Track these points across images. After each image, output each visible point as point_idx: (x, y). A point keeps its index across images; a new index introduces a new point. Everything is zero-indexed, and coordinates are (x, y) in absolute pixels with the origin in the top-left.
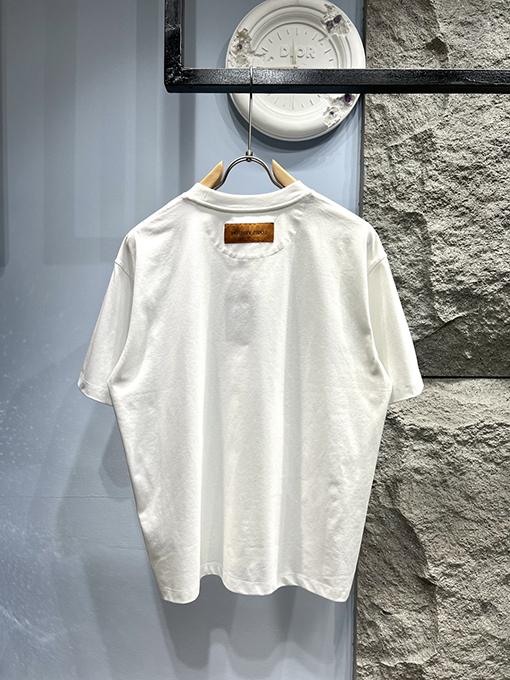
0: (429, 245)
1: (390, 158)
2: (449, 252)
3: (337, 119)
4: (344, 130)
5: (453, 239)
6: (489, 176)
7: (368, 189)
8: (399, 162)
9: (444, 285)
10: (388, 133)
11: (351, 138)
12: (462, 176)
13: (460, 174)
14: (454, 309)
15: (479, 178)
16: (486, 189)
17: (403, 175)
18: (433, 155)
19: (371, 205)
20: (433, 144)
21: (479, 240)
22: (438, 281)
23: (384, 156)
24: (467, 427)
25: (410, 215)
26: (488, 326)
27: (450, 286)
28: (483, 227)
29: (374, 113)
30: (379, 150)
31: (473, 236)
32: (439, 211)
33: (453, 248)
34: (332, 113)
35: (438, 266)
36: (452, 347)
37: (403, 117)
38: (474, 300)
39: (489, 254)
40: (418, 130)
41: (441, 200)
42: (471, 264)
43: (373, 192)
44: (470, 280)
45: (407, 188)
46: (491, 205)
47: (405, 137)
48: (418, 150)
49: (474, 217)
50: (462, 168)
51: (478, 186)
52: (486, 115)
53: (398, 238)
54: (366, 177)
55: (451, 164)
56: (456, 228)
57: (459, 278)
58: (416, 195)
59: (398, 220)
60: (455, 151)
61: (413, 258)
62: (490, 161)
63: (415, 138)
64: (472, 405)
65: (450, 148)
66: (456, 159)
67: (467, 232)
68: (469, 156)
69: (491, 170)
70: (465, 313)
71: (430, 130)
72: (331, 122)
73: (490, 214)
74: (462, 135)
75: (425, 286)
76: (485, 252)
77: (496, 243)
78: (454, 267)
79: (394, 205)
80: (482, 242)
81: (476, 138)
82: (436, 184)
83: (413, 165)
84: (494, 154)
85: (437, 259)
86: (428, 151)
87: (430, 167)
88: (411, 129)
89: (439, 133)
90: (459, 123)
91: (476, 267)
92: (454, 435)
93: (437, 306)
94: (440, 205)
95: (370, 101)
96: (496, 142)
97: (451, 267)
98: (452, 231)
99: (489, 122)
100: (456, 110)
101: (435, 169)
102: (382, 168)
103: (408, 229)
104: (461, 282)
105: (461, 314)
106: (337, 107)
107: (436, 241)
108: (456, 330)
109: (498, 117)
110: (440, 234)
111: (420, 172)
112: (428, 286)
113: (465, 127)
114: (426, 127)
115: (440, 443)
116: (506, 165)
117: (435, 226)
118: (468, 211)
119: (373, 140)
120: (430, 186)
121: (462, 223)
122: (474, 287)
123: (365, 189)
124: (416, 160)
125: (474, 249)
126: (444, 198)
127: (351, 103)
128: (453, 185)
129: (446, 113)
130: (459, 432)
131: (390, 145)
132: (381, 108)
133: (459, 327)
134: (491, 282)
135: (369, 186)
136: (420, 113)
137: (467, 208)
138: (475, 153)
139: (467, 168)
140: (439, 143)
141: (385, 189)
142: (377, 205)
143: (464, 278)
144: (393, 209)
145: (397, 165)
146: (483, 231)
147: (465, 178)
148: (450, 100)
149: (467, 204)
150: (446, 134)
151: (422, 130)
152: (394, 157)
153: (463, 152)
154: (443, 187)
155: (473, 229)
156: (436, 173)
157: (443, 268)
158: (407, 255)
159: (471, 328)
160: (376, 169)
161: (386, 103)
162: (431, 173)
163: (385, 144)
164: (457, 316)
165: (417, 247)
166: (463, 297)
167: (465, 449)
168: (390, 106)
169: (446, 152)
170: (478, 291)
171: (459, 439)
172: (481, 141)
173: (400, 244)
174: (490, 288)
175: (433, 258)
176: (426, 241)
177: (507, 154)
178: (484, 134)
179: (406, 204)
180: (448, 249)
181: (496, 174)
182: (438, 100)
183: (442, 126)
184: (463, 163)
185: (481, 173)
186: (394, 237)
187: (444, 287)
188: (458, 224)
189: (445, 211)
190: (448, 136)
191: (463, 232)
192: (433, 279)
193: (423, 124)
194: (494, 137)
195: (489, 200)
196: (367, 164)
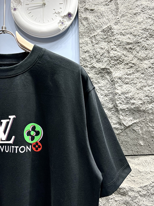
0: (114, 84)
1: (92, 42)
2: (125, 88)
3: (65, 26)
4: (71, 32)
5: (127, 80)
6: (143, 47)
7: (82, 58)
8: (97, 44)
9: (124, 105)
10: (90, 30)
11: (74, 36)
12: (129, 47)
13: (128, 47)
14: (131, 118)
15: (138, 48)
16: (142, 54)
17: (99, 50)
18: (113, 38)
19: (84, 66)
20: (112, 32)
21: (141, 80)
22: (121, 104)
23: (89, 42)
24: (145, 186)
25: (103, 69)
26: (151, 127)
27: (128, 106)
28: (143, 74)
29: (83, 21)
30: (87, 39)
31: (138, 78)
32: (118, 66)
33: (127, 85)
34: (62, 23)
35: (120, 95)
36: (132, 139)
37: (97, 22)
38: (142, 113)
39: (147, 88)
40: (105, 27)
41: (118, 61)
42: (138, 94)
43: (85, 60)
44: (138, 103)
45: (101, 56)
46: (146, 62)
47: (98, 31)
48: (105, 37)
49: (137, 69)
50: (128, 44)
51: (138, 52)
52: (139, 17)
53: (98, 82)
54: (81, 52)
55: (123, 42)
56: (128, 75)
57: (132, 101)
58: (106, 59)
59: (98, 73)
60: (124, 35)
61: (107, 92)
62: (143, 39)
63: (103, 31)
64: (146, 171)
65: (122, 34)
66: (125, 39)
67: (134, 77)
68: (132, 37)
69: (144, 44)
70: (138, 120)
71: (110, 26)
72: (62, 28)
73: (146, 66)
74: (127, 27)
75: (114, 106)
76: (145, 87)
77: (151, 81)
78: (129, 95)
79: (95, 65)
80: (144, 81)
81: (135, 28)
82: (116, 52)
83: (104, 45)
84: (145, 36)
85: (119, 92)
86: (110, 36)
87: (112, 44)
88: (101, 27)
89: (115, 27)
90: (125, 22)
91: (141, 95)
92: (138, 192)
93: (121, 117)
94: (118, 63)
95: (81, 16)
96: (145, 30)
97: (127, 95)
98: (126, 76)
99: (140, 20)
100: (123, 16)
101: (114, 45)
102: (89, 48)
103: (103, 76)
104: (133, 104)
105: (135, 121)
106: (65, 20)
107: (117, 82)
108: (133, 130)
109: (145, 18)
110: (120, 78)
111: (107, 47)
112: (115, 106)
113: (128, 23)
114: (108, 25)
115: (130, 196)
116: (151, 41)
117: (116, 74)
118: (134, 65)
119: (83, 34)
120: (112, 53)
121: (131, 72)
122: (141, 106)
123: (81, 59)
124: (105, 42)
125: (139, 85)
126: (120, 59)
127: (71, 18)
128: (125, 52)
129: (118, 17)
130: (140, 189)
131: (91, 36)
132: (86, 19)
133: (135, 128)
134: (150, 103)
135: (83, 57)
136: (105, 19)
137: (133, 64)
138: (135, 36)
139: (131, 43)
140: (115, 31)
141: (90, 58)
142: (87, 66)
143: (134, 101)
144: (94, 67)
145: (95, 45)
146: (143, 76)
147: (131, 48)
148: (119, 11)
149: (133, 62)
150: (118, 27)
151: (106, 26)
152: (94, 41)
153: (129, 36)
154: (119, 54)
155: (137, 75)
156: (115, 47)
157: (123, 96)
158: (103, 90)
159: (142, 128)
160: (86, 48)
161: (88, 16)
162: (112, 47)
163: (89, 36)
164: (133, 122)
165: (108, 86)
166: (135, 111)
167: (144, 199)
168: (90, 17)
169: (119, 36)
170: (143, 108)
171: (141, 194)
172: (138, 30)
173: (99, 85)
174: (150, 106)
175: (117, 91)
176: (113, 82)
177: (151, 36)
178: (139, 26)
179: (101, 64)
180: (125, 86)
181: (147, 46)
182: (114, 12)
183: (116, 23)
184: (129, 41)
185: (139, 46)
186: (96, 82)
187: (124, 107)
188: (129, 72)
189: (121, 66)
190: (120, 28)
191: (132, 76)
192: (117, 102)
193: (107, 24)
194: (144, 27)
195: (144, 59)
196: (81, 46)
